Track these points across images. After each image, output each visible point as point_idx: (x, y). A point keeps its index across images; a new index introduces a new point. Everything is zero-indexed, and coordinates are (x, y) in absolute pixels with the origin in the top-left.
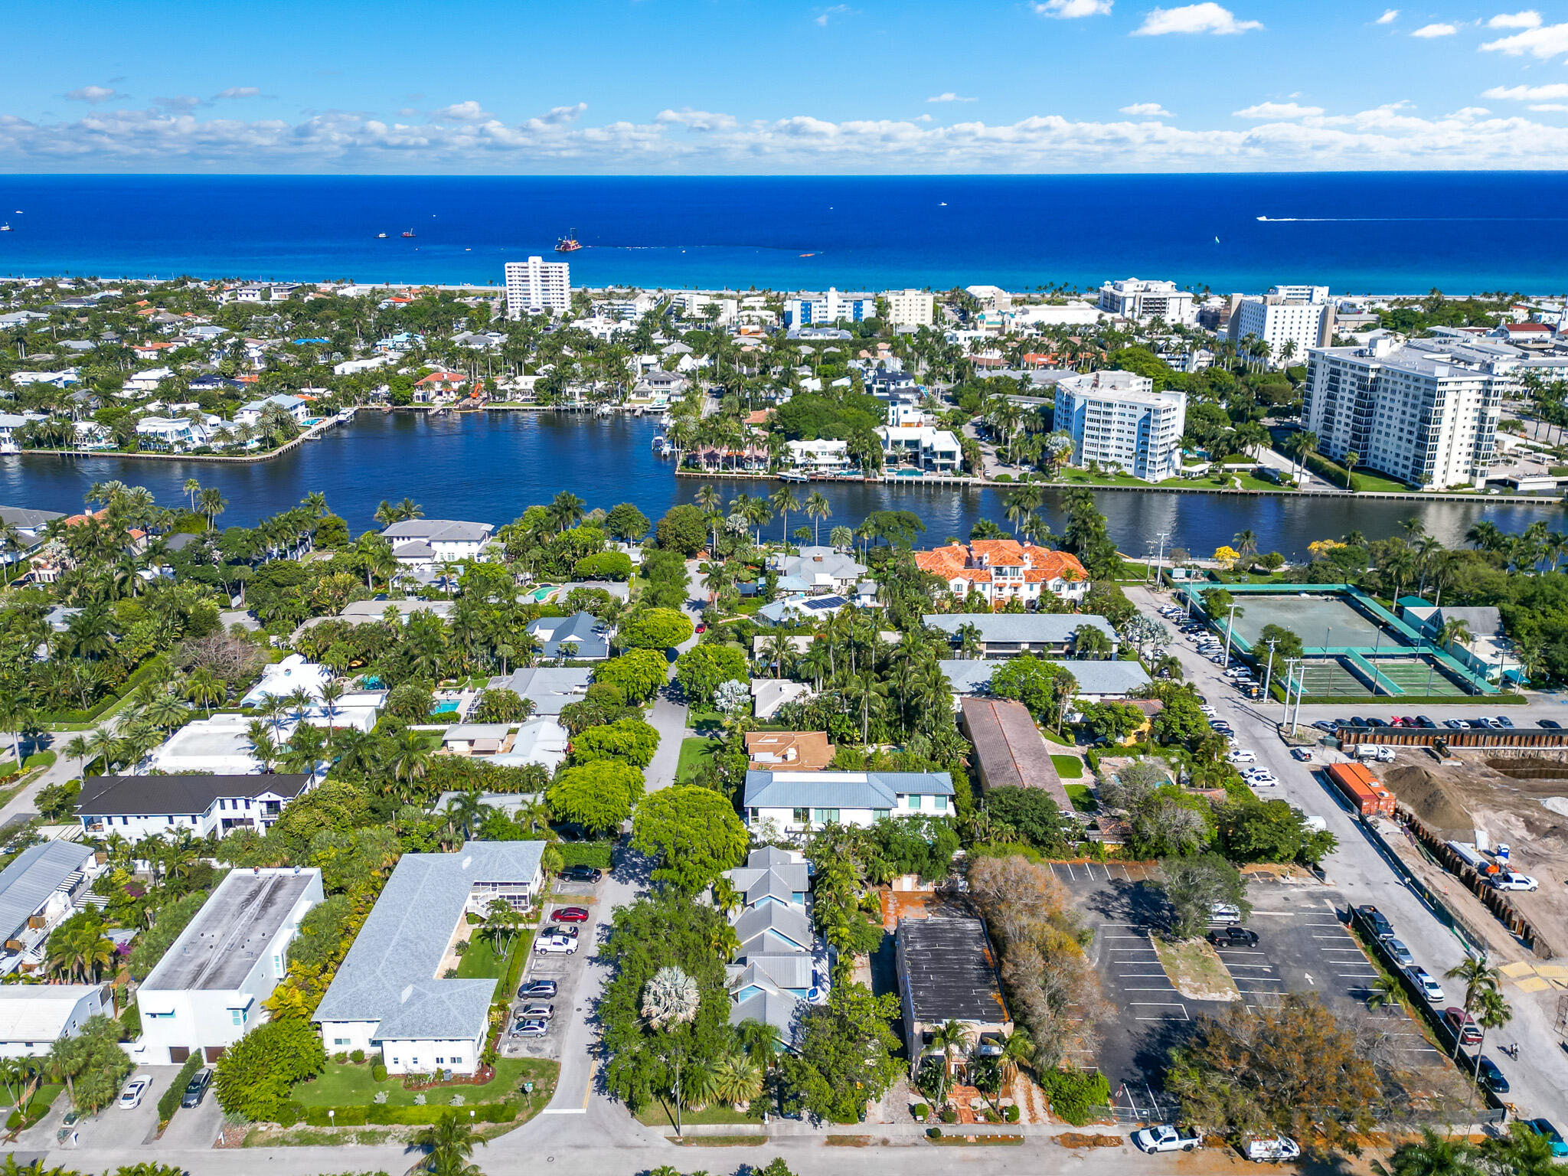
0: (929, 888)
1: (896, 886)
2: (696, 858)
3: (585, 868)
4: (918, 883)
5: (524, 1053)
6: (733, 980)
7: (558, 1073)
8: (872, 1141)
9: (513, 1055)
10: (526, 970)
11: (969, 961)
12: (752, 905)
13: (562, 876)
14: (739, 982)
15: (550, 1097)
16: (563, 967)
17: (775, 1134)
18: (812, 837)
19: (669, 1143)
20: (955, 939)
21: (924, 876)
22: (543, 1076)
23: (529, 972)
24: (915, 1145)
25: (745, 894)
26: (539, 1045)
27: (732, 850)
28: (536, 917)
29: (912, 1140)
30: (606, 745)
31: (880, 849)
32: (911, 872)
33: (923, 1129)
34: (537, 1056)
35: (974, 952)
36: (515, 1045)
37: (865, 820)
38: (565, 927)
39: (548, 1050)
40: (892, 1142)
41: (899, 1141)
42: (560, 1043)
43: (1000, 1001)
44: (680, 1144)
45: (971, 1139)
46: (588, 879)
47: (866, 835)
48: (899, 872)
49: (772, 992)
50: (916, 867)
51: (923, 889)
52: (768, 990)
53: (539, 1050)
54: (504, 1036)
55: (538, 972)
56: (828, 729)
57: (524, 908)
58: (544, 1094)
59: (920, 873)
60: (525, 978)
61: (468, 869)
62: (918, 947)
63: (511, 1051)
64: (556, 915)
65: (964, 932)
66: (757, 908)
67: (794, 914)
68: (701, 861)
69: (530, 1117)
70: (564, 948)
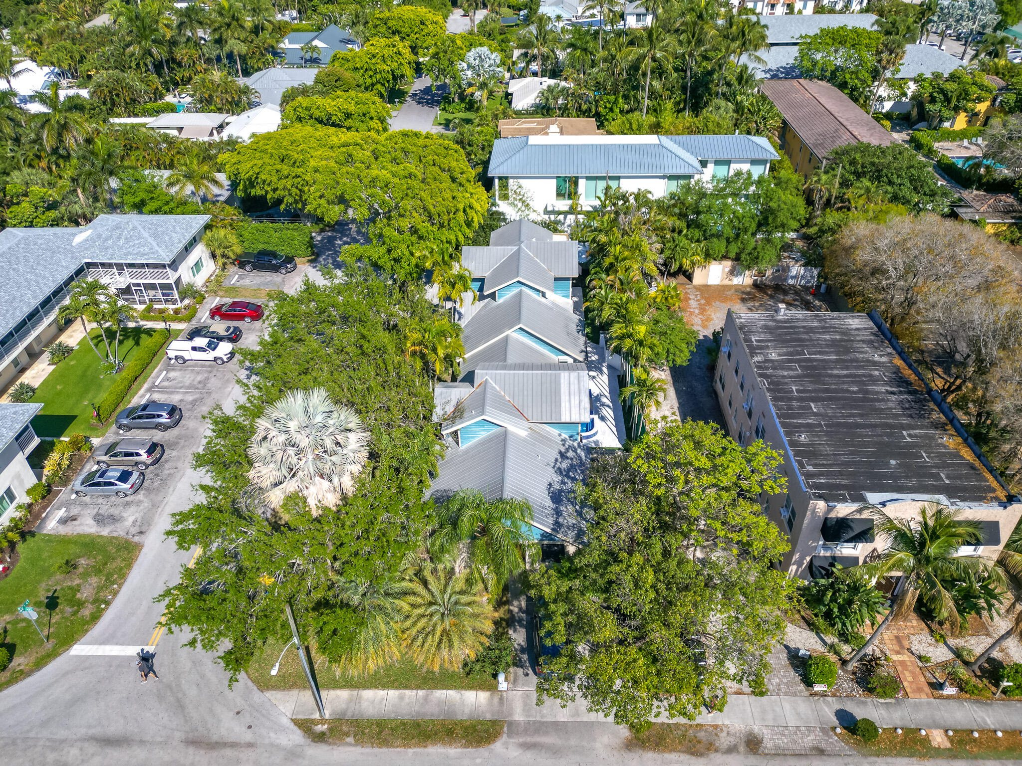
0: (746, 279)
1: (699, 277)
2: (405, 224)
3: (274, 255)
4: (733, 272)
5: (87, 526)
6: (450, 409)
7: (129, 566)
8: (724, 741)
9: (63, 530)
10: (146, 386)
11: (874, 380)
12: (493, 296)
13: (242, 265)
14: (458, 413)
15: (95, 617)
16: (204, 383)
17: (519, 716)
18: (581, 217)
19: (297, 737)
20: (834, 343)
21: (740, 262)
22: (98, 571)
23: (149, 390)
24: (820, 752)
25: (482, 280)
26: (115, 511)
27: (461, 216)
28: (191, 314)
29: (810, 740)
30: (317, 113)
31: (681, 224)
32: (725, 257)
33: (828, 710)
34: (105, 532)
35: (875, 363)
36: (75, 511)
37: (659, 189)
38: (220, 327)
39: (131, 519)
40: (768, 744)
41: (783, 741)
42: (155, 506)
43: (967, 455)
44: (320, 738)
45: (938, 739)
46: (276, 269)
47: (662, 207)
48: (708, 256)
49: (518, 430)
50: (734, 249)
51: (737, 281)
52: (511, 428)
53: (114, 519)
54: (65, 494)
55: (162, 390)
56: (597, 115)
57: (174, 302)
58: (86, 612)
59: (737, 259)
60: (139, 398)
61: (80, 245)
62: (773, 356)
63: (64, 521)
64: (216, 312)
65: (846, 332)
66: (500, 301)
67: (556, 309)
68: (414, 231)
69: (40, 664)
70: (210, 355)
